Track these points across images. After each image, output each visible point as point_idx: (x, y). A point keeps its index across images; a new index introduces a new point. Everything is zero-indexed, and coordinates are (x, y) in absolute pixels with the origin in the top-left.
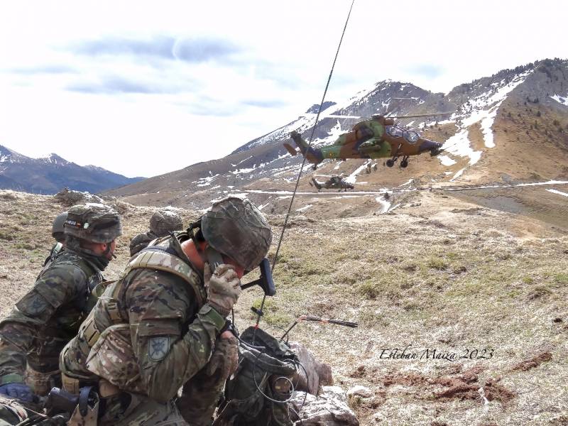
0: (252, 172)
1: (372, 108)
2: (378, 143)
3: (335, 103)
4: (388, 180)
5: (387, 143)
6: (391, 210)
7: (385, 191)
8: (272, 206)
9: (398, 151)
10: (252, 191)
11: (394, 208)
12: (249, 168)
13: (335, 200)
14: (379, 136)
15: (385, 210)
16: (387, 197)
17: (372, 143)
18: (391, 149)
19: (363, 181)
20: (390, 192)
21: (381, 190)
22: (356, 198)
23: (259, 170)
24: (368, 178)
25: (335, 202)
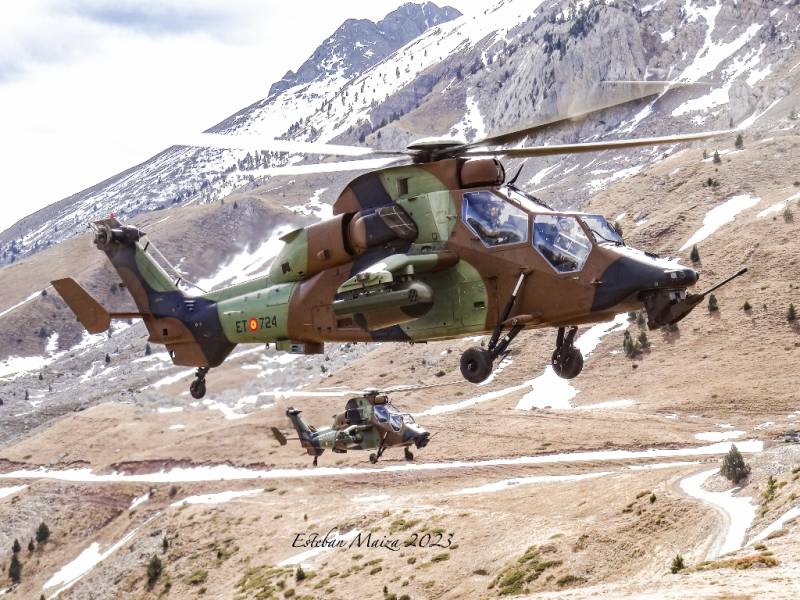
0: (42, 377)
1: (638, 28)
2: (423, 272)
3: (451, 14)
4: (740, 384)
5: (468, 272)
6: (761, 537)
7: (721, 440)
8: (153, 547)
9: (512, 307)
10: (41, 474)
11: (777, 526)
12: (24, 352)
13: (474, 501)
14: (436, 238)
15: (732, 541)
16: (736, 470)
17: (389, 279)
18: (484, 297)
19: (612, 396)
20: (751, 448)
21: (700, 437)
22: (583, 487)
23: (78, 366)
24: (636, 377)
25: (476, 513)
